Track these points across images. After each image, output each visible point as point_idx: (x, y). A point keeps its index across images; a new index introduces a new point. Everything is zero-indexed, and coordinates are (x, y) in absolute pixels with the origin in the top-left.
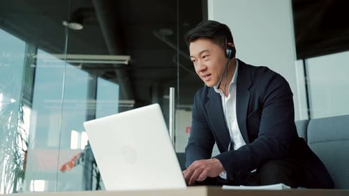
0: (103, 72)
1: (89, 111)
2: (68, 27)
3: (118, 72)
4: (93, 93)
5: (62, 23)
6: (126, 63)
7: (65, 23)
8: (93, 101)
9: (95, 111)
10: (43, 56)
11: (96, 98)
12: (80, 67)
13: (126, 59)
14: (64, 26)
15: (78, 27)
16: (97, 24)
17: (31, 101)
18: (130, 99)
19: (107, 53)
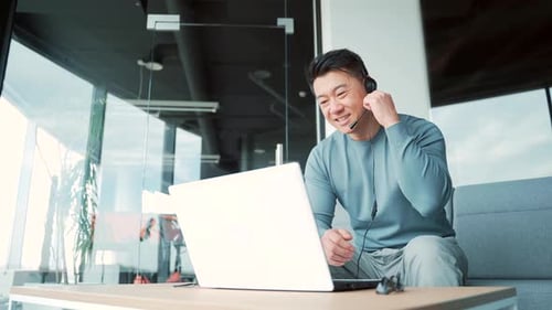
0: (182, 121)
1: (165, 167)
2: (144, 67)
3: (200, 121)
4: (170, 146)
5: (136, 63)
6: (214, 111)
7: (140, 63)
8: (171, 156)
9: (173, 167)
10: (114, 103)
11: (174, 152)
12: (157, 115)
13: (213, 107)
14: (139, 66)
15: (157, 67)
16: (179, 63)
17: (100, 158)
18: (215, 153)
19: (189, 99)
